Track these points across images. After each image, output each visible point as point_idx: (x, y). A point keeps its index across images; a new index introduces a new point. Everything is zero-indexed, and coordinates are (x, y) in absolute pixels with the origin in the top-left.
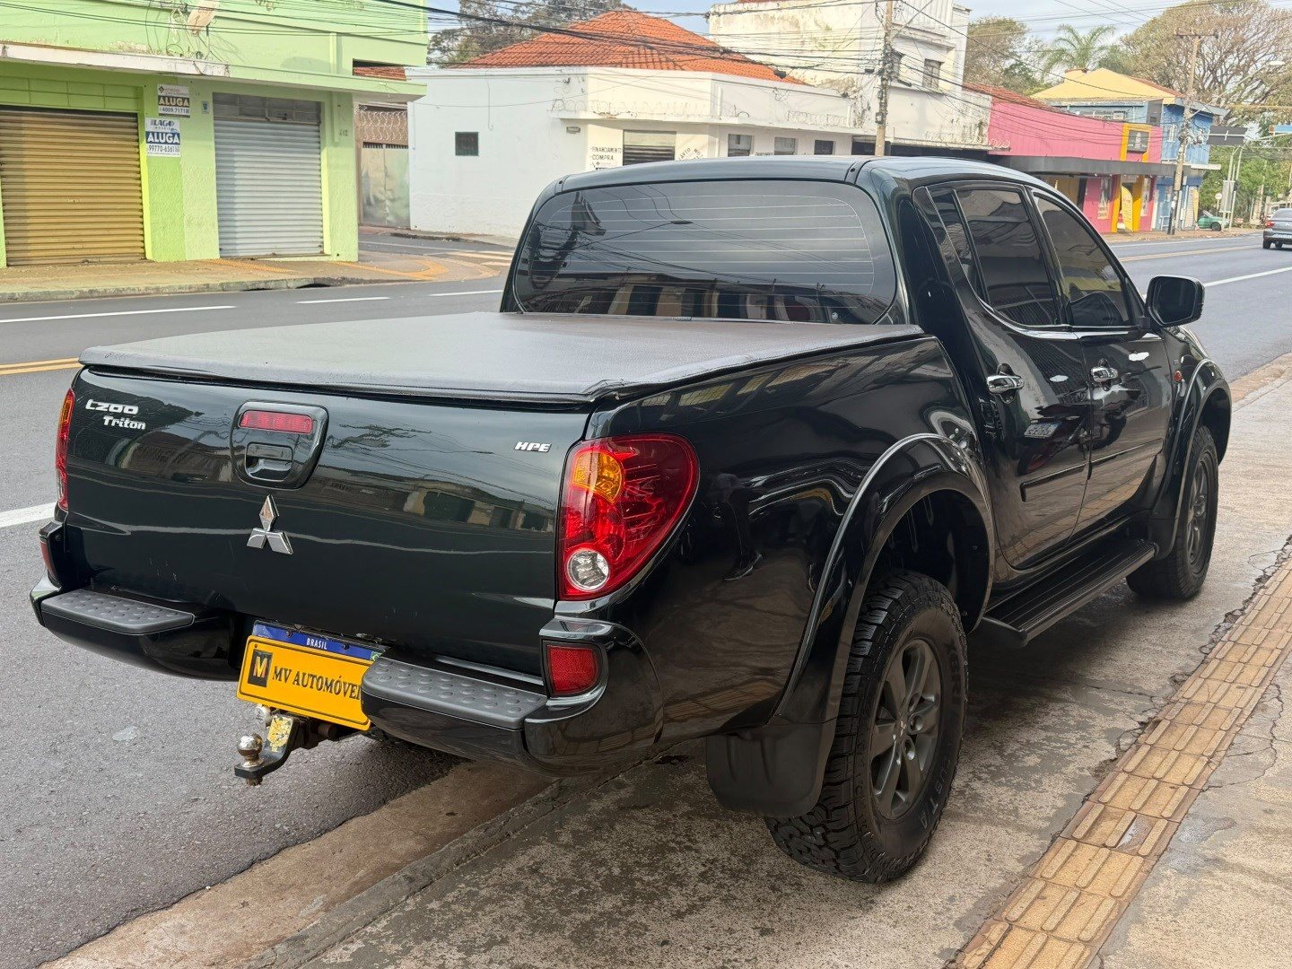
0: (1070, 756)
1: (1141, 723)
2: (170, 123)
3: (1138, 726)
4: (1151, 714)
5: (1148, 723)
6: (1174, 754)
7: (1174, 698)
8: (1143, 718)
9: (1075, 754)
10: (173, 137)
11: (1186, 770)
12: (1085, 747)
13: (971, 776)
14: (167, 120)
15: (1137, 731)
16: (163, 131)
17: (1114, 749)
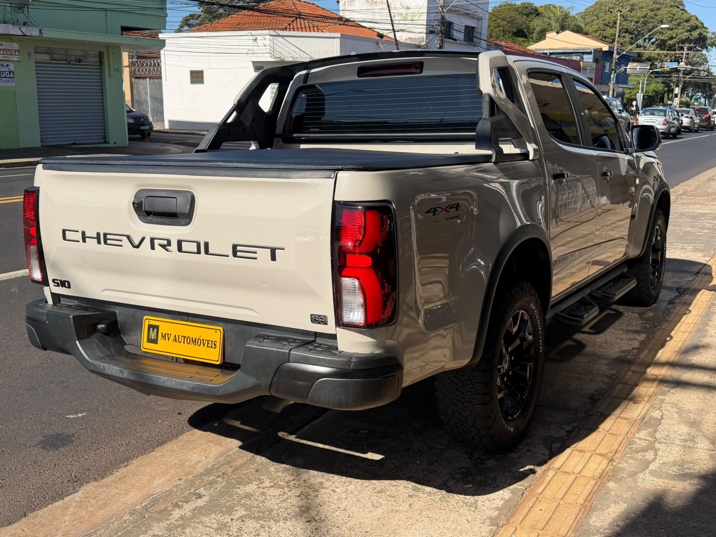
0: (517, 458)
1: (567, 431)
2: (7, 66)
3: (565, 434)
4: (574, 425)
5: (573, 431)
6: (588, 455)
7: (591, 413)
8: (568, 428)
9: (521, 457)
10: (10, 74)
11: (595, 466)
12: (529, 451)
13: (448, 476)
14: (6, 64)
15: (564, 438)
16: (4, 70)
17: (548, 452)
